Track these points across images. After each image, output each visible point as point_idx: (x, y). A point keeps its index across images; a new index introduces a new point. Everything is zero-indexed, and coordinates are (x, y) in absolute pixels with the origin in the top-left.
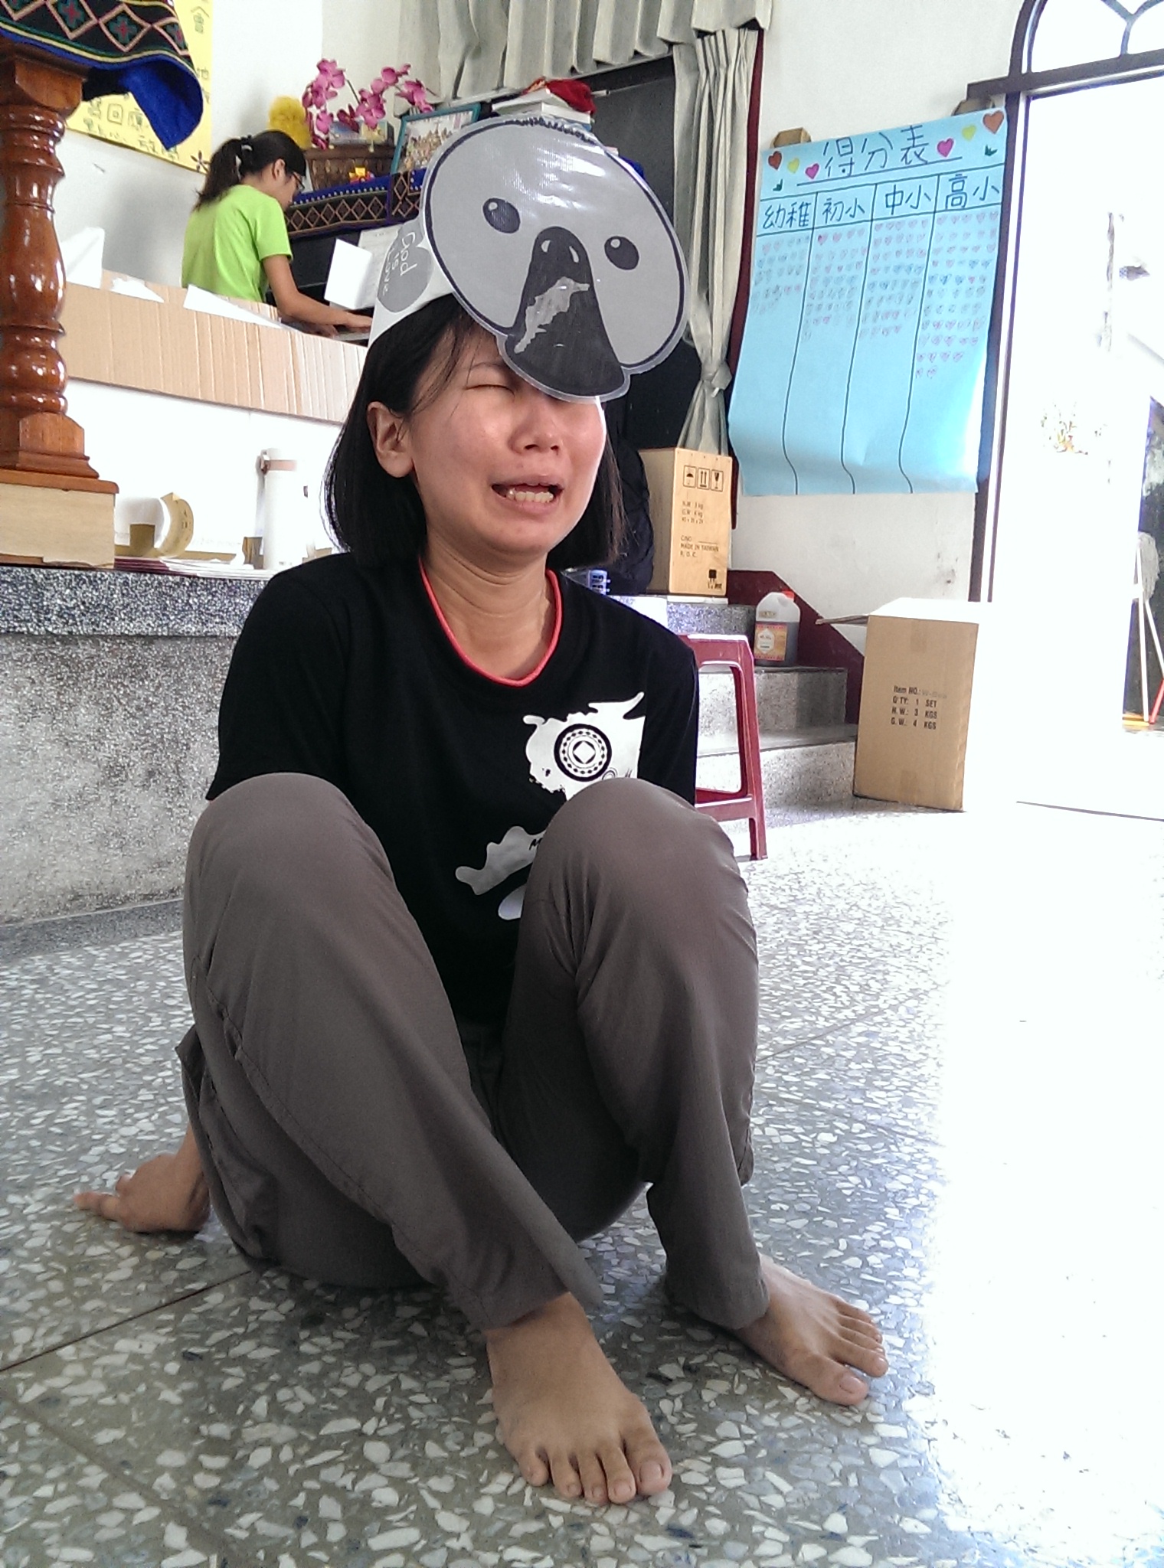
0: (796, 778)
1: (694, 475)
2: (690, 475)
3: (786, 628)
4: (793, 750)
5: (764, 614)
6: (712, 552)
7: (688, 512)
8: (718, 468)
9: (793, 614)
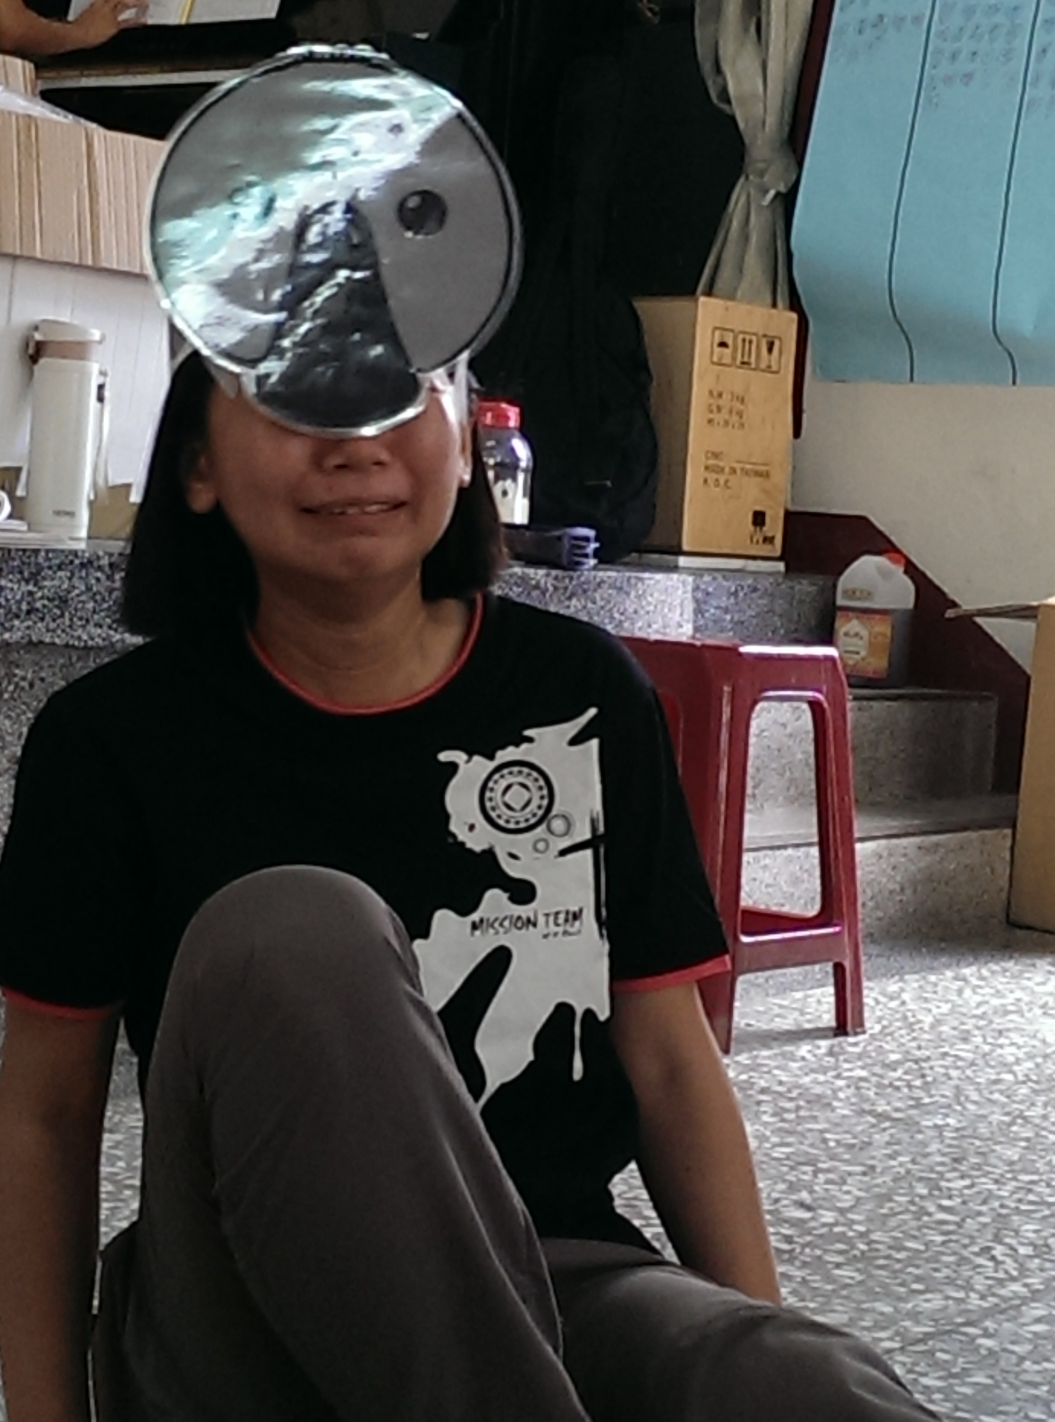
0: (908, 892)
1: (730, 342)
2: (723, 344)
3: (888, 618)
4: (904, 841)
5: (850, 594)
6: (759, 479)
7: (719, 409)
8: (771, 334)
9: (901, 594)
